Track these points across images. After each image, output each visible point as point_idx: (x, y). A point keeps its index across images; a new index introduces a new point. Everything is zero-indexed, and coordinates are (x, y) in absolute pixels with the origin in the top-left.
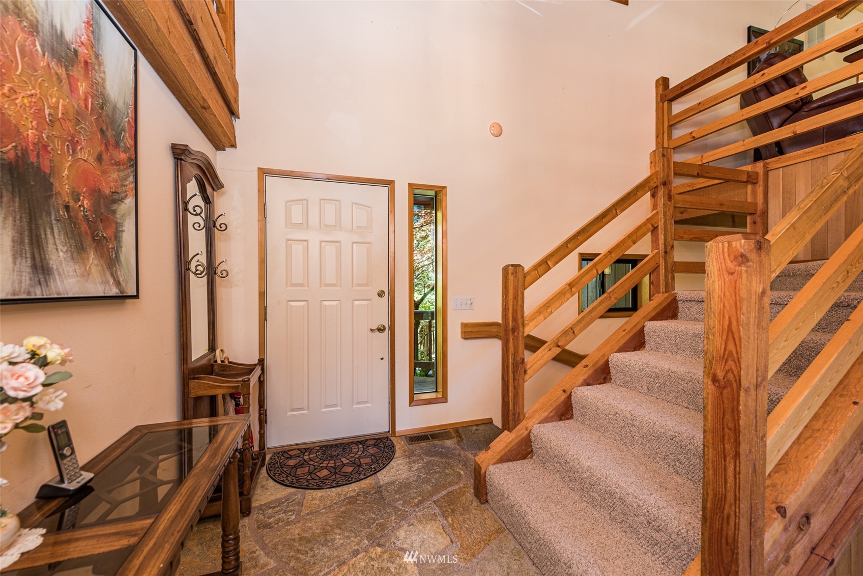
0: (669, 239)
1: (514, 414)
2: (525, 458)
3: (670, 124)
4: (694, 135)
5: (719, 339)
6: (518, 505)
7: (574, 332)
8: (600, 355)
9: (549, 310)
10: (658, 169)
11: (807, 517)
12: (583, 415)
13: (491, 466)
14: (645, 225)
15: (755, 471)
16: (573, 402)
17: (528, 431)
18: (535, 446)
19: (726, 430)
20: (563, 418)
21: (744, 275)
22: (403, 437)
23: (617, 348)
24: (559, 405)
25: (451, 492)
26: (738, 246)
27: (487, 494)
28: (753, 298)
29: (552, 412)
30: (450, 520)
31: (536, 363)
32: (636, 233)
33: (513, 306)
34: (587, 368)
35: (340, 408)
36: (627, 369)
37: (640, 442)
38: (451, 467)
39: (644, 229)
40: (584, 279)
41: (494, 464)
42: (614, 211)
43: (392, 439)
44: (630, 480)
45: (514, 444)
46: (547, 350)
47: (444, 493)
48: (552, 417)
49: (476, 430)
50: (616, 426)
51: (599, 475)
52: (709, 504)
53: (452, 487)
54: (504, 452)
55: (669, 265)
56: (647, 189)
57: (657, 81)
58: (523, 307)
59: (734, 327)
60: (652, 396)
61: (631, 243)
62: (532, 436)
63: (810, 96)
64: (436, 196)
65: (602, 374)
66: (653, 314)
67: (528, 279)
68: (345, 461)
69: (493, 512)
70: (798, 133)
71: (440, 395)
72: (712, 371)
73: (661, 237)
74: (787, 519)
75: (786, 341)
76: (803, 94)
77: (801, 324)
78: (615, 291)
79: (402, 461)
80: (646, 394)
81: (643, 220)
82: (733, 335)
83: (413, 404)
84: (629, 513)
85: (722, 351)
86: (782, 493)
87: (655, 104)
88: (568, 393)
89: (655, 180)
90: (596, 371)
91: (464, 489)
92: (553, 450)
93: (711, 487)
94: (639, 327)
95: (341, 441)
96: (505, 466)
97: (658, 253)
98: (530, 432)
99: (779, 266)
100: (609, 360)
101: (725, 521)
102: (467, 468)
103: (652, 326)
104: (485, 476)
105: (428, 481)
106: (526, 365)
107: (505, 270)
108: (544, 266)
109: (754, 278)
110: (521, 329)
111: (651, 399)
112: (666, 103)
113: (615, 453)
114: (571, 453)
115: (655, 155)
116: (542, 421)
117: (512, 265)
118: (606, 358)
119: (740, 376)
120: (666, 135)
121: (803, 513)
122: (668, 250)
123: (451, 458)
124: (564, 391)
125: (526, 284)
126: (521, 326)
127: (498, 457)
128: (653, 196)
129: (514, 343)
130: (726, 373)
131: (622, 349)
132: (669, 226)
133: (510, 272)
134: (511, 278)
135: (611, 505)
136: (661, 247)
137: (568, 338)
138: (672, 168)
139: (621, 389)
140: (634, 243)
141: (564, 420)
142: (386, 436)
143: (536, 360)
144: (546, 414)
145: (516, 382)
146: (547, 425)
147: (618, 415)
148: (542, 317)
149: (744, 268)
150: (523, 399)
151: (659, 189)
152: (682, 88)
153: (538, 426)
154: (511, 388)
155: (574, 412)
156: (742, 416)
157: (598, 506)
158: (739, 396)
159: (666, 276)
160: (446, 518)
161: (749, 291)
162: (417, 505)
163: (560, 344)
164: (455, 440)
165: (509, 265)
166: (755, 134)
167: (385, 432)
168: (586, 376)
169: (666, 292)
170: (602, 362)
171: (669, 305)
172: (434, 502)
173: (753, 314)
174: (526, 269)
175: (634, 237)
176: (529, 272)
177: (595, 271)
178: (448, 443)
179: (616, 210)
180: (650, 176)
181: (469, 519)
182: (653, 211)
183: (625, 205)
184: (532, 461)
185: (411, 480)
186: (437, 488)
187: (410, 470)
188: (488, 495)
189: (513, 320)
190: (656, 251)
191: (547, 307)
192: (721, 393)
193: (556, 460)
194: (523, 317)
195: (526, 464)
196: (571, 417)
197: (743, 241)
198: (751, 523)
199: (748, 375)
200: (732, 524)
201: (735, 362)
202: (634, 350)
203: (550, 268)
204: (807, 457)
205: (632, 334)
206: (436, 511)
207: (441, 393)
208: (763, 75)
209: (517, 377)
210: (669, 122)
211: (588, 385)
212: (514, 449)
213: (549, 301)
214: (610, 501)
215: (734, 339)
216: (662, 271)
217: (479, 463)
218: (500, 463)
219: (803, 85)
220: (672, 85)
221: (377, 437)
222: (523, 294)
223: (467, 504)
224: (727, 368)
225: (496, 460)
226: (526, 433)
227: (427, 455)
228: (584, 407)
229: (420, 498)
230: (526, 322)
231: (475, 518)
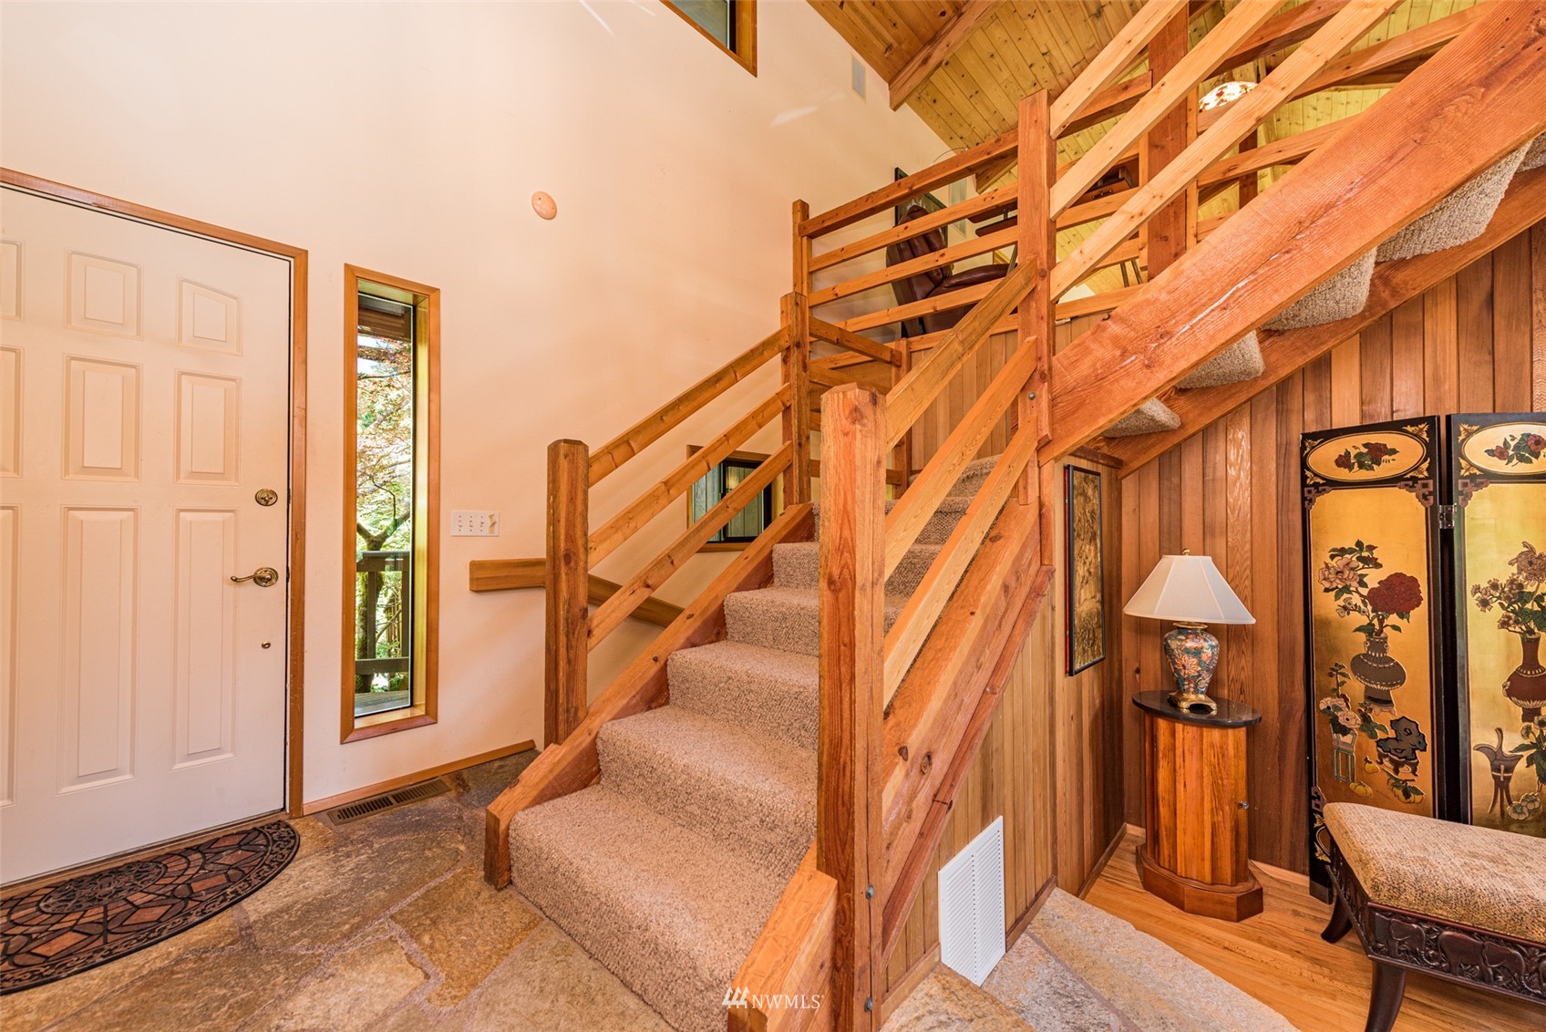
0: (804, 427)
1: (568, 711)
2: (586, 786)
3: (812, 269)
4: (837, 291)
5: (834, 524)
6: (566, 862)
7: (672, 563)
8: (711, 598)
9: (632, 525)
10: (790, 322)
11: (929, 756)
12: (683, 694)
13: (520, 813)
14: (773, 402)
15: (871, 697)
16: (670, 676)
17: (593, 735)
18: (604, 760)
19: (842, 648)
20: (654, 705)
21: (859, 436)
22: (324, 815)
23: (736, 586)
24: (647, 684)
25: (435, 888)
26: (853, 397)
27: (510, 870)
28: (869, 467)
29: (634, 696)
30: (426, 939)
31: (609, 616)
32: (763, 411)
33: (568, 513)
34: (691, 620)
35: (128, 777)
36: (747, 614)
37: (759, 715)
38: (439, 844)
39: (772, 408)
40: (688, 476)
41: (527, 807)
42: (733, 375)
43: (292, 823)
44: (741, 769)
45: (565, 763)
46: (628, 593)
47: (417, 894)
48: (635, 706)
49: (501, 767)
50: (729, 698)
51: (699, 774)
52: (825, 758)
53: (438, 880)
54: (546, 782)
55: (804, 464)
56: (776, 349)
57: (794, 204)
58: (585, 518)
59: (849, 507)
60: (779, 649)
61: (756, 426)
62: (599, 743)
63: (948, 267)
64: (415, 307)
65: (716, 627)
66: (784, 533)
67: (596, 468)
68: (138, 898)
69: (522, 898)
70: (938, 309)
71: (420, 711)
72: (827, 571)
73: (795, 422)
74: (909, 762)
75: (905, 531)
76: (942, 262)
77: (920, 511)
78: (735, 498)
79: (316, 861)
80: (771, 647)
81: (771, 394)
82: (848, 516)
83: (351, 737)
84: (737, 818)
85: (838, 540)
86: (905, 731)
87: (792, 237)
88: (662, 662)
89: (787, 338)
90: (705, 623)
91: (464, 876)
92: (633, 756)
93: (827, 732)
94: (766, 552)
95: (130, 859)
96: (548, 806)
97: (791, 445)
98: (596, 737)
99: (897, 433)
100: (725, 603)
101: (842, 772)
102: (473, 837)
103: (783, 549)
104: (507, 835)
105: (378, 884)
106: (591, 620)
107: (554, 449)
108: (626, 446)
109: (869, 441)
110: (582, 556)
111: (777, 652)
112: (805, 238)
113: (725, 739)
114: (659, 752)
115: (786, 301)
116: (616, 715)
117: (566, 441)
118: (720, 602)
119: (855, 571)
120: (805, 284)
121: (925, 752)
122: (803, 443)
123: (439, 828)
124: (656, 660)
125: (592, 477)
126: (582, 550)
127: (535, 793)
128: (785, 361)
129: (568, 581)
130: (842, 571)
131: (742, 587)
132: (804, 407)
133: (562, 452)
134: (564, 464)
135: (715, 815)
136: (795, 435)
137: (663, 572)
138: (808, 324)
139: (739, 645)
140: (760, 426)
141: (655, 708)
142: (275, 820)
143: (609, 611)
144: (624, 701)
145: (572, 652)
146: (625, 720)
147: (730, 681)
148: (619, 536)
149: (858, 427)
150: (585, 680)
151: (792, 351)
152: (823, 222)
153: (610, 724)
154: (562, 664)
155: (671, 692)
156: (857, 625)
157: (698, 825)
158: (854, 597)
159: (800, 479)
160: (418, 939)
161: (864, 457)
162: (347, 936)
163: (650, 582)
164: (453, 794)
165: (559, 441)
166: (900, 304)
167: (274, 812)
168: (690, 632)
169: (800, 503)
170: (714, 608)
171: (804, 520)
172: (392, 917)
173: (868, 489)
174: (591, 452)
175: (758, 419)
176: (597, 457)
177: (705, 464)
178: (436, 802)
179: (735, 373)
180: (780, 331)
181: (471, 925)
182: (785, 383)
183: (748, 367)
184: (599, 787)
185: (336, 892)
186: (401, 890)
187: (336, 873)
188: (513, 869)
189: (566, 541)
190: (789, 442)
191: (629, 519)
192: (837, 598)
193: (637, 772)
194: (586, 534)
195: (588, 796)
196: (667, 702)
197: (857, 390)
198: (867, 768)
199: (863, 569)
200: (848, 774)
201: (850, 554)
202: (759, 588)
203: (633, 454)
204: (929, 683)
205: (755, 563)
206: (393, 934)
207: (423, 708)
208: (906, 228)
209: (574, 643)
210: (809, 267)
211: (694, 645)
212: (566, 773)
213: (633, 509)
214: (714, 809)
215: (849, 521)
216: (796, 472)
217: (495, 813)
218: (539, 804)
219: (942, 251)
220: (813, 214)
221: (250, 828)
222: (586, 493)
223: (468, 899)
224: (842, 562)
225: (529, 800)
226: (589, 739)
227: (380, 835)
228: (685, 680)
229: (357, 919)
230: (591, 544)
231: (482, 918)
